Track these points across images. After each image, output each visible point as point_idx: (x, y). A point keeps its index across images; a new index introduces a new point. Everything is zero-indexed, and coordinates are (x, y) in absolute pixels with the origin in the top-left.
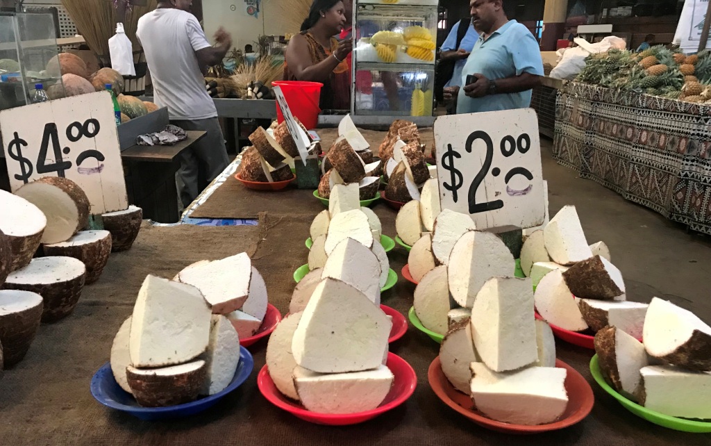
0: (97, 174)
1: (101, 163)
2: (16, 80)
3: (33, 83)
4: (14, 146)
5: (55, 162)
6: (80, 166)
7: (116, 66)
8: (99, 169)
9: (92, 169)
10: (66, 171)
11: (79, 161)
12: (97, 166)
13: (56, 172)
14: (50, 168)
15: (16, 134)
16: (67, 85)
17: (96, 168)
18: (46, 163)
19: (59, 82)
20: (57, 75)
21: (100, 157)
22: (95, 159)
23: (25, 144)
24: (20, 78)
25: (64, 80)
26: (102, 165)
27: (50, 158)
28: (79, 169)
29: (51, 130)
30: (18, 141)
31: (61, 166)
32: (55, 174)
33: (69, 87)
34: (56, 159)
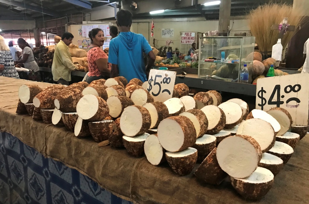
0: (295, 108)
1: (298, 103)
2: (237, 63)
3: (243, 64)
4: (261, 93)
5: (276, 101)
6: (288, 104)
7: (274, 57)
8: (296, 106)
9: (293, 106)
10: (280, 105)
11: (287, 102)
12: (296, 105)
13: (276, 105)
14: (274, 103)
15: (262, 88)
16: (254, 65)
17: (295, 106)
18: (273, 101)
19: (251, 63)
20: (251, 61)
21: (298, 101)
22: (295, 102)
23: (265, 92)
24: (239, 62)
25: (253, 63)
26: (298, 105)
27: (275, 99)
28: (287, 105)
29: (278, 88)
30: (263, 91)
31: (279, 103)
32: (275, 106)
33: (255, 65)
34: (277, 99)
